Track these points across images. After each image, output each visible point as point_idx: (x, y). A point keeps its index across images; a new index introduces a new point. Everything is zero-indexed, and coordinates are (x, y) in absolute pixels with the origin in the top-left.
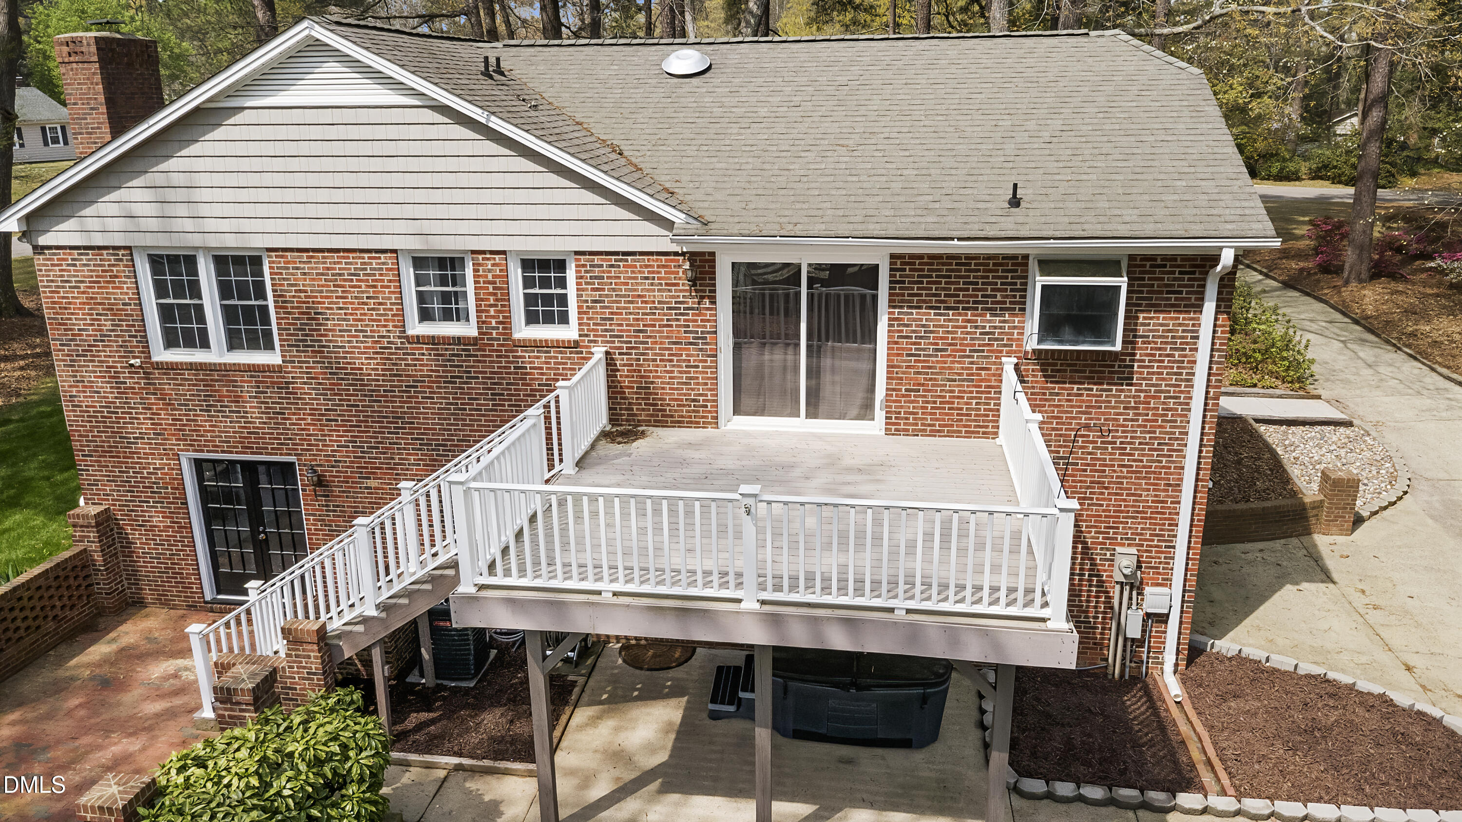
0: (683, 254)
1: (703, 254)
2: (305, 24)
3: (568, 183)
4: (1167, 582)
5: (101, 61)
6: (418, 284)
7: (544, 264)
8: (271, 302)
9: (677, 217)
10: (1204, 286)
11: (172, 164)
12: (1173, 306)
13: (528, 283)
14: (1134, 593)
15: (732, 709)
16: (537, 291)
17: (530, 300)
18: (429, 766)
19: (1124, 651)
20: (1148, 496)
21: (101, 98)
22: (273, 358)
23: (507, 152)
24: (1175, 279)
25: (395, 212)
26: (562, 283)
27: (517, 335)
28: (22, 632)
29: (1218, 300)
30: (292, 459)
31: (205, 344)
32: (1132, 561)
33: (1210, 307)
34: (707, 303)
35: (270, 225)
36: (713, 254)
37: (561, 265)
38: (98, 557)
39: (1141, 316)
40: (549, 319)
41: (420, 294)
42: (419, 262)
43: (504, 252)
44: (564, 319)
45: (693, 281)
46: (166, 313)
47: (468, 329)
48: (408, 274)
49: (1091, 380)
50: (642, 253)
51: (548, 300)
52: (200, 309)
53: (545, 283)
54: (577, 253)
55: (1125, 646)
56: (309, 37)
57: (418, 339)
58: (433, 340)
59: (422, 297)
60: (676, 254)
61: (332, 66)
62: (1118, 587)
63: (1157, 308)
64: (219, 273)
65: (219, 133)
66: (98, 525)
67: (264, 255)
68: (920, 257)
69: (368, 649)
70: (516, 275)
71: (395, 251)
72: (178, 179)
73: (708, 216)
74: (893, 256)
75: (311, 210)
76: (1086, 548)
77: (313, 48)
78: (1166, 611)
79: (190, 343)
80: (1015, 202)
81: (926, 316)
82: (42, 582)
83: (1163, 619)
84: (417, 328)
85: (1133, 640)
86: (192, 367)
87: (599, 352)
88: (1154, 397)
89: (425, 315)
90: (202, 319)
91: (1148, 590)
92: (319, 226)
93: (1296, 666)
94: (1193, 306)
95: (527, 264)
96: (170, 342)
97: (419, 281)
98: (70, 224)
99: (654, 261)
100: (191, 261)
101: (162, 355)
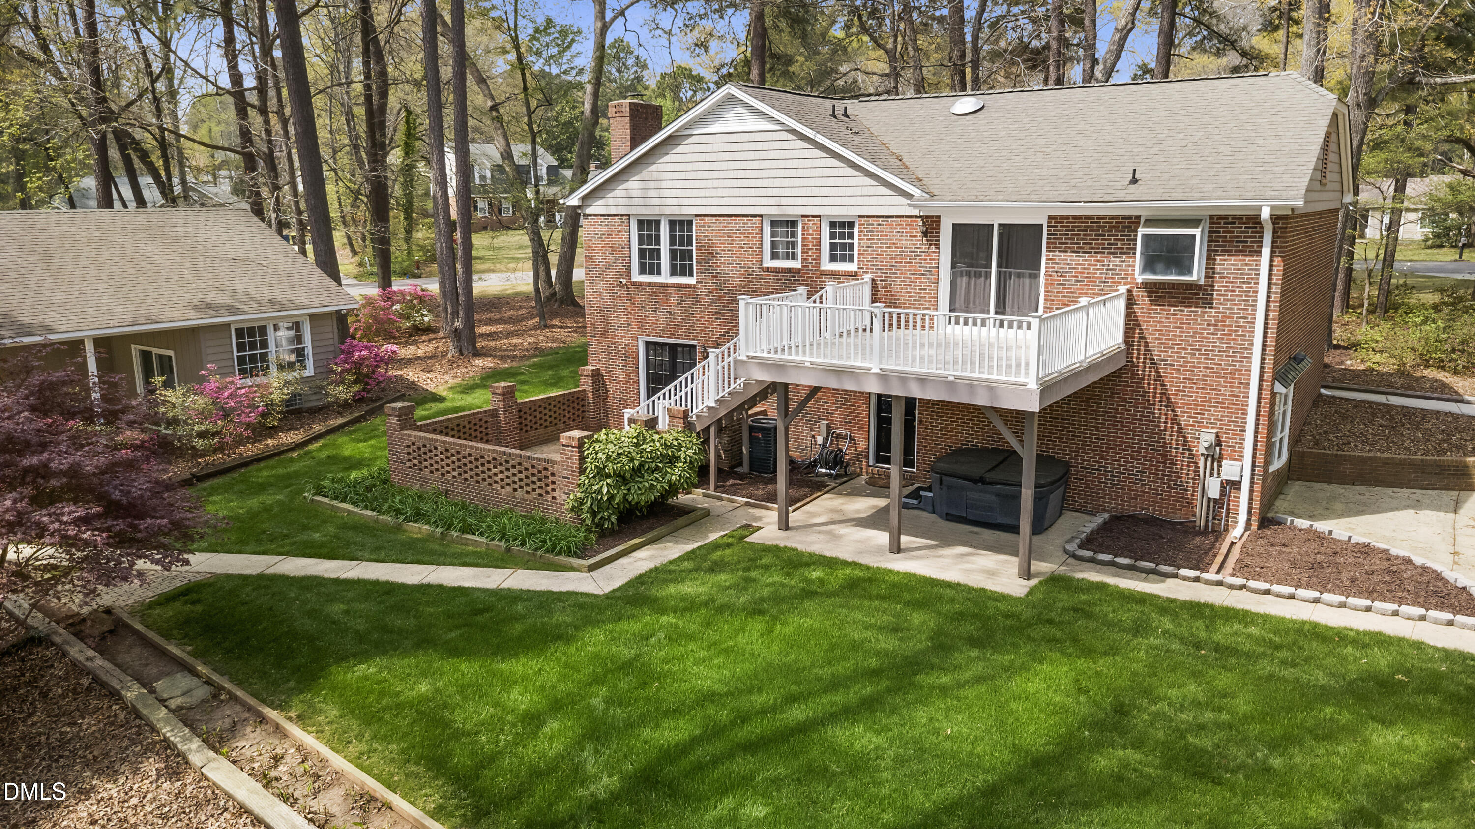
0: (920, 217)
1: (932, 217)
2: (727, 86)
3: (857, 173)
4: (1240, 458)
5: (631, 116)
6: (772, 237)
7: (843, 224)
8: (694, 248)
9: (916, 192)
10: (1262, 237)
11: (653, 168)
12: (1241, 251)
13: (832, 236)
14: (1216, 464)
15: (915, 502)
16: (837, 241)
17: (833, 247)
18: (732, 501)
19: (1208, 510)
20: (1226, 391)
21: (629, 137)
22: (691, 281)
23: (825, 155)
24: (1242, 232)
25: (762, 192)
26: (851, 236)
27: (822, 268)
28: (548, 423)
29: (1272, 247)
30: (694, 343)
31: (659, 273)
32: (1212, 438)
33: (1266, 251)
34: (933, 248)
35: (698, 201)
36: (939, 217)
37: (851, 225)
38: (590, 395)
39: (1218, 258)
40: (843, 259)
41: (772, 242)
42: (774, 223)
43: (819, 216)
44: (851, 260)
45: (925, 234)
46: (642, 252)
47: (796, 264)
48: (767, 230)
49: (1182, 303)
50: (897, 216)
51: (843, 246)
52: (659, 251)
53: (842, 236)
54: (860, 216)
55: (1208, 506)
56: (728, 93)
57: (768, 270)
58: (777, 270)
59: (774, 245)
60: (916, 217)
61: (739, 109)
62: (1202, 458)
63: (1229, 253)
64: (671, 231)
65: (679, 149)
66: (593, 376)
67: (694, 219)
68: (1067, 217)
69: (709, 427)
70: (826, 231)
71: (761, 216)
72: (655, 176)
73: (935, 192)
74: (1050, 217)
75: (720, 192)
76: (1180, 428)
77: (731, 98)
78: (1237, 479)
79: (651, 273)
80: (1134, 181)
81: (1071, 258)
82: (561, 399)
83: (1236, 485)
84: (769, 263)
85: (1215, 500)
86: (650, 285)
87: (867, 278)
88: (1228, 317)
89: (775, 256)
90: (659, 258)
91: (1224, 462)
92: (723, 201)
93: (1350, 537)
94: (1256, 251)
95: (833, 224)
96: (642, 271)
97: (773, 235)
98: (600, 202)
99: (904, 221)
100: (658, 223)
101: (637, 277)
